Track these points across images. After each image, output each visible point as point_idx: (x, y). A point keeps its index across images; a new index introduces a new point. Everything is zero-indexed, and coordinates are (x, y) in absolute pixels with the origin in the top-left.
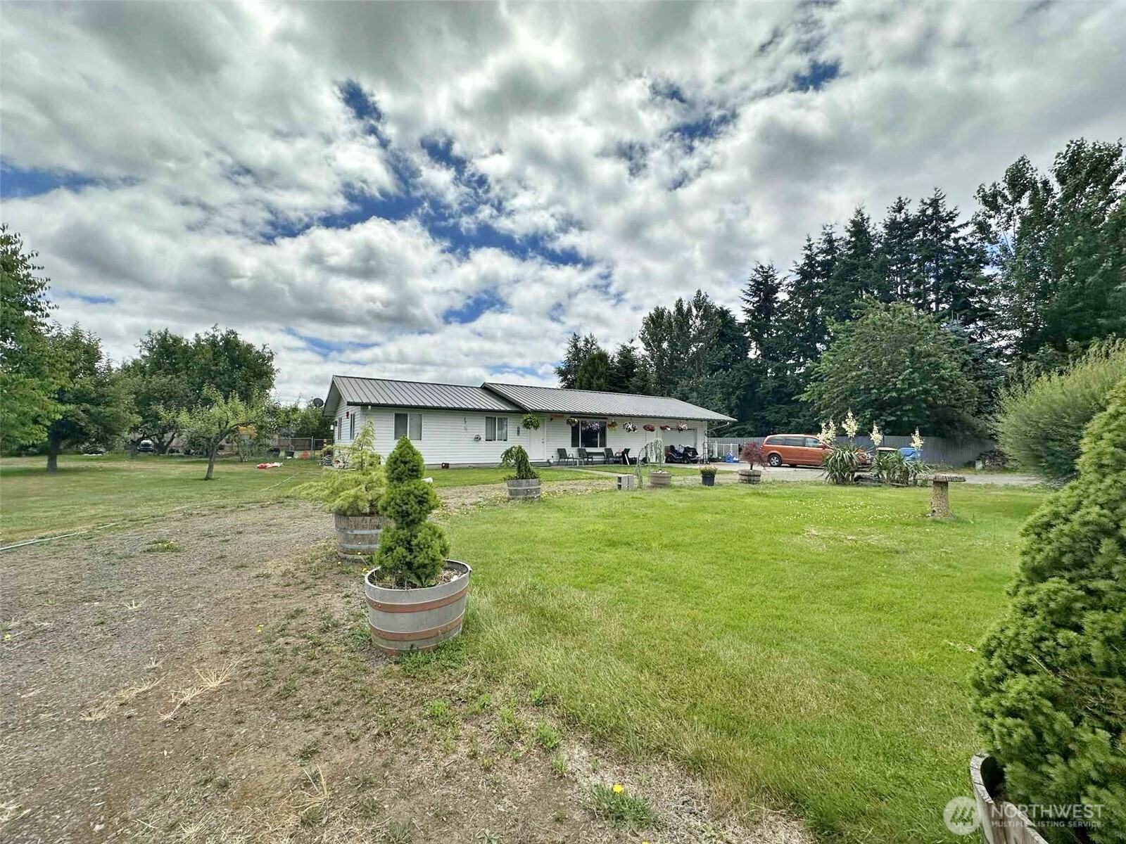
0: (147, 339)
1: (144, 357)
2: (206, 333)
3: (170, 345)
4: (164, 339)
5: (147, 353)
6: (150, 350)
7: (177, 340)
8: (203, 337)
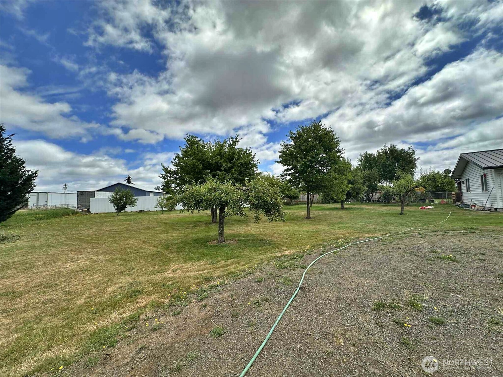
0: (359, 157)
1: (359, 164)
2: (382, 149)
3: (368, 158)
4: (366, 156)
5: (360, 163)
6: (361, 161)
7: (370, 155)
8: (381, 151)
